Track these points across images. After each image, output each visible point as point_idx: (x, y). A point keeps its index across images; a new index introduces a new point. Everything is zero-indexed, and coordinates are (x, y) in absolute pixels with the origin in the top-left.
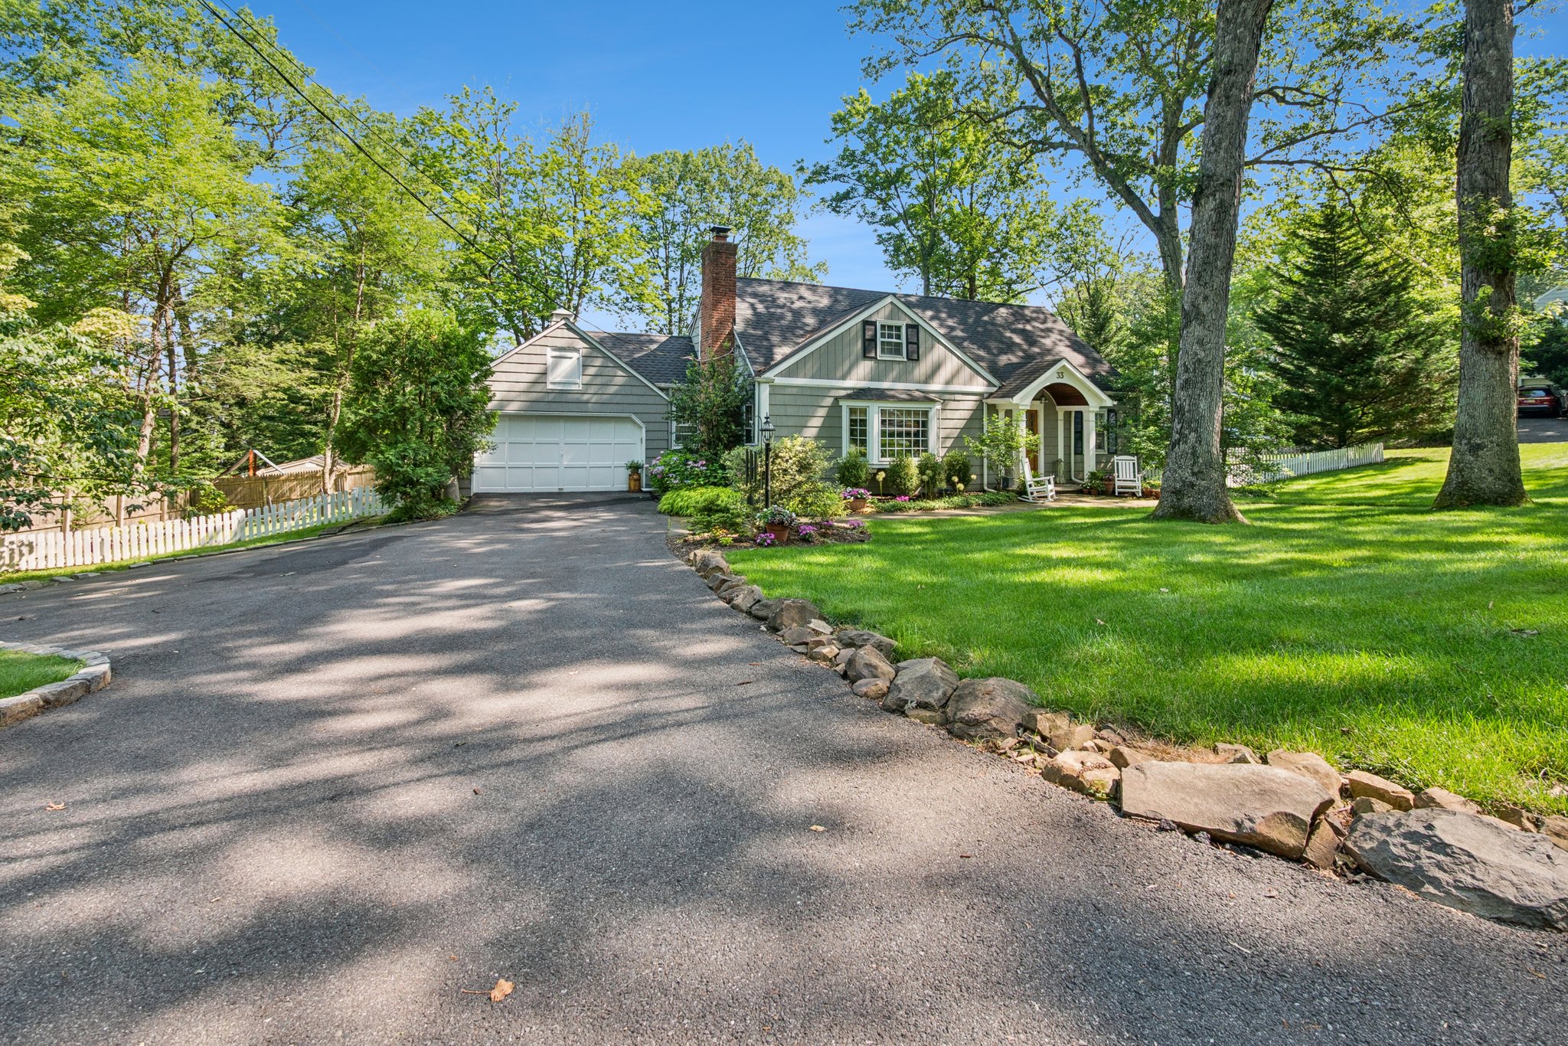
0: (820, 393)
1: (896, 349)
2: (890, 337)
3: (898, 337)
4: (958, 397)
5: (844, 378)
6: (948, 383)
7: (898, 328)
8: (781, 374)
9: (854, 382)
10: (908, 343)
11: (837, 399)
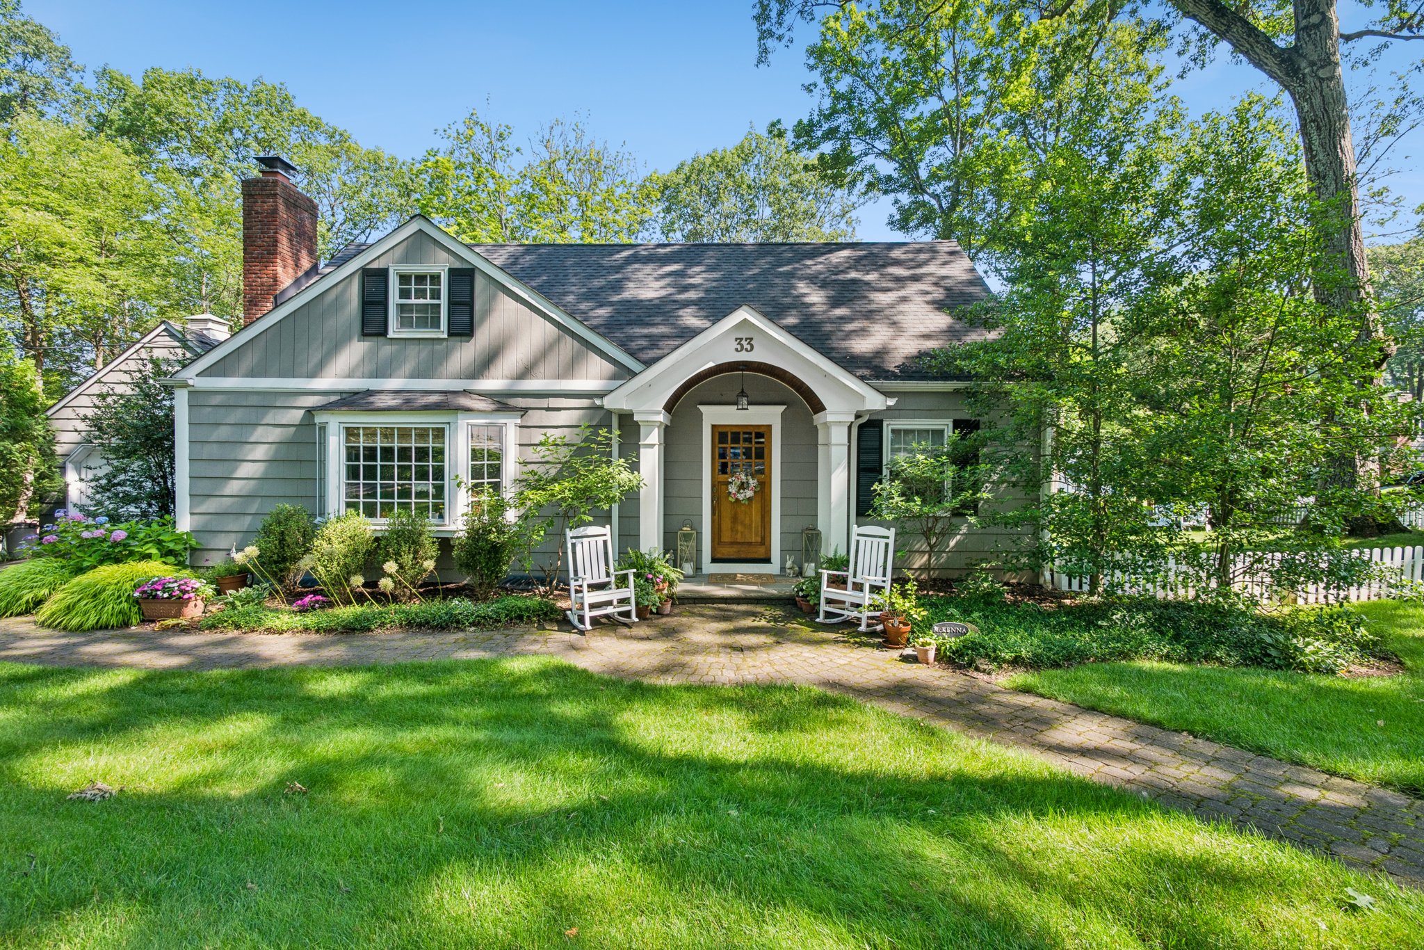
0: (268, 402)
1: (429, 317)
2: (421, 294)
3: (436, 294)
4: (554, 402)
5: (312, 375)
6: (526, 372)
7: (435, 279)
8: (206, 373)
9: (332, 380)
10: (451, 303)
11: (310, 411)
